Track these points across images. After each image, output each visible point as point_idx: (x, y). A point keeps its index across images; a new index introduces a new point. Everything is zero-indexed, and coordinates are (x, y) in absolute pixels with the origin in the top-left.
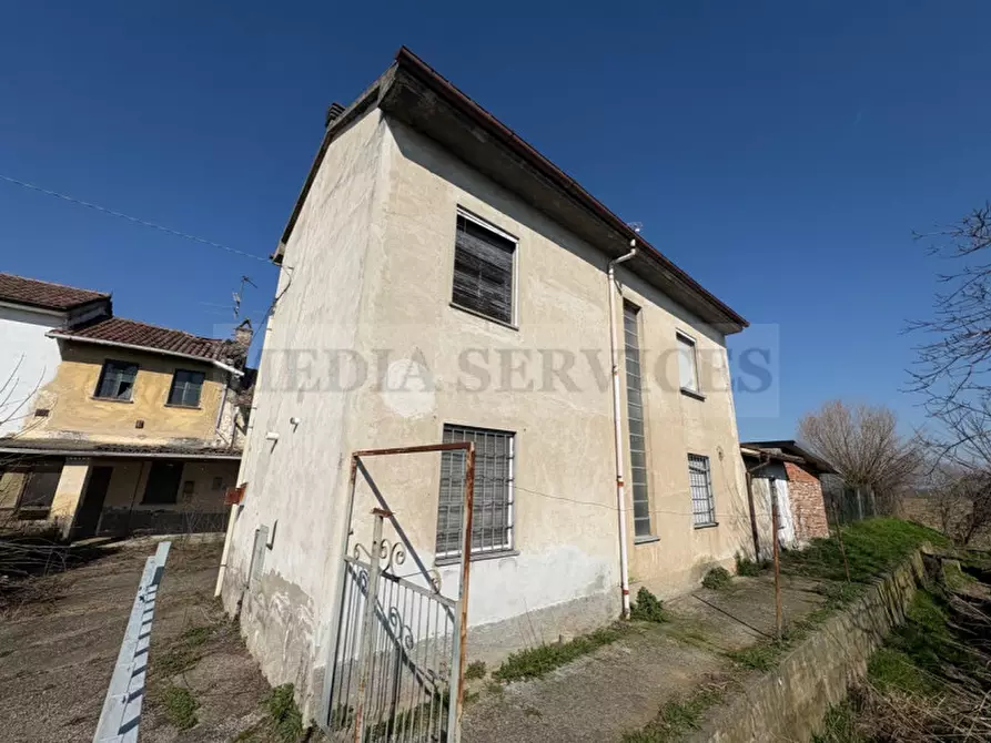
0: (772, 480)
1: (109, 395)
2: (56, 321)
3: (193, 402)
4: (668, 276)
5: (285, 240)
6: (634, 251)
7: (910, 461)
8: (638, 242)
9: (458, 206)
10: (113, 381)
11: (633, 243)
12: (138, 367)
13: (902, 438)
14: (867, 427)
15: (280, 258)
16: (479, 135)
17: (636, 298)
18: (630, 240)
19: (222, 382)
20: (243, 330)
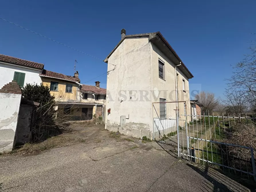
0: (194, 108)
1: (53, 90)
2: (39, 72)
3: (70, 91)
4: (184, 68)
5: (108, 58)
6: (181, 64)
7: (216, 104)
8: (182, 62)
9: (159, 58)
10: (53, 87)
11: (181, 62)
12: (58, 83)
13: (215, 99)
14: (208, 97)
15: (107, 62)
16: (164, 45)
17: (178, 73)
18: (180, 62)
19: (77, 87)
20: (77, 74)
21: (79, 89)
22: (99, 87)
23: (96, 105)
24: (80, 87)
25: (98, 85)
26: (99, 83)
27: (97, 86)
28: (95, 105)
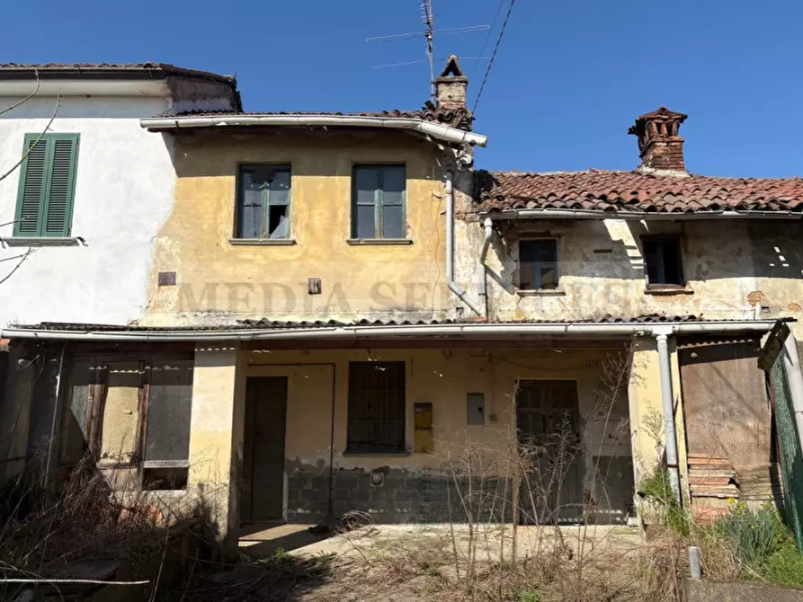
1: (256, 234)
3: (395, 232)
10: (257, 206)
12: (290, 169)
19: (439, 177)
20: (449, 83)
21: (464, 201)
22: (676, 160)
23: (662, 331)
24: (480, 184)
25: (661, 147)
26: (671, 121)
27: (657, 163)
28: (649, 341)
